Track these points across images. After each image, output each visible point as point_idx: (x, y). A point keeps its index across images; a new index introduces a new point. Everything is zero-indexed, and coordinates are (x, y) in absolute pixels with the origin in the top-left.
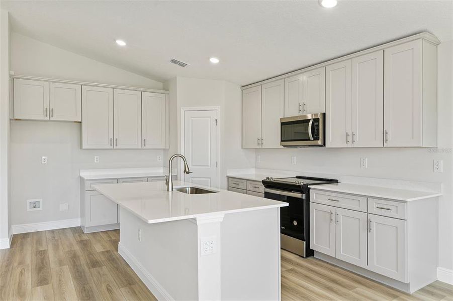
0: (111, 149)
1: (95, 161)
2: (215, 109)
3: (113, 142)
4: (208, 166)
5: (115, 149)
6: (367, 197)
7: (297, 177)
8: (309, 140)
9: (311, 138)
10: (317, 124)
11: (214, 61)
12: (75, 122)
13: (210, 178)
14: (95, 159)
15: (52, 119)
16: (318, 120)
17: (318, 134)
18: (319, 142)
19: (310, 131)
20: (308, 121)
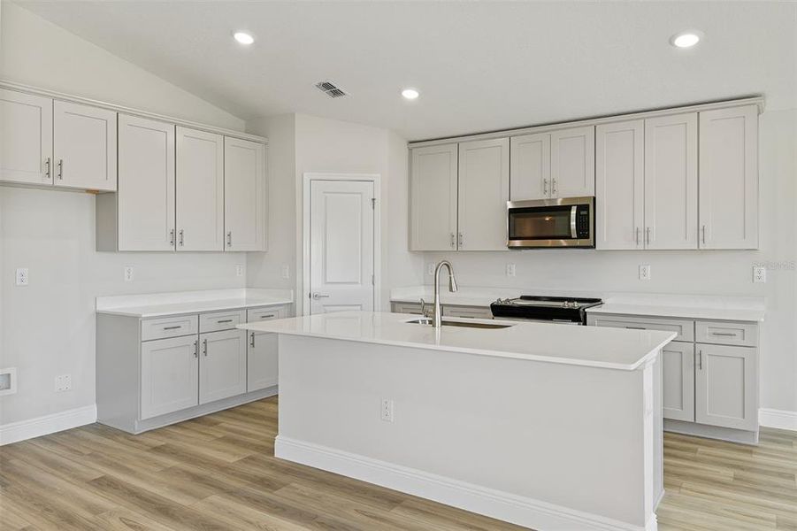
0: (172, 252)
1: (126, 279)
2: (371, 179)
3: (175, 237)
4: (357, 283)
5: (179, 252)
6: (695, 320)
7: (523, 298)
8: (570, 238)
9: (574, 235)
10: (585, 213)
11: (410, 94)
12: (88, 191)
13: (361, 305)
14: (126, 274)
15: (59, 183)
16: (586, 207)
17: (585, 229)
18: (589, 242)
19: (573, 223)
20: (568, 208)
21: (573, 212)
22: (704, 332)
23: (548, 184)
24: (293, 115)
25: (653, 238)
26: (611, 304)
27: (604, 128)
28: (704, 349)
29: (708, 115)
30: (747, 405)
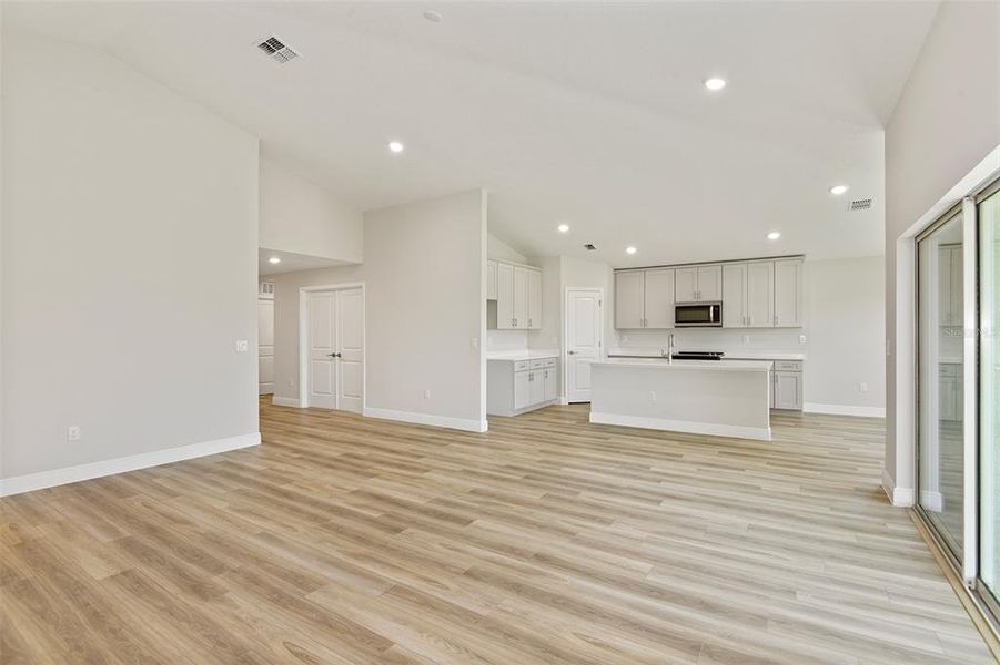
2: (599, 290)
3: (514, 322)
4: (592, 346)
6: (774, 361)
8: (708, 322)
9: (711, 320)
10: (717, 309)
16: (718, 306)
17: (717, 317)
18: (720, 324)
19: (712, 315)
20: (709, 307)
21: (712, 309)
22: (779, 366)
23: (698, 295)
24: (559, 257)
25: (752, 321)
26: (727, 355)
27: (727, 266)
28: (779, 374)
29: (779, 263)
30: (798, 397)
